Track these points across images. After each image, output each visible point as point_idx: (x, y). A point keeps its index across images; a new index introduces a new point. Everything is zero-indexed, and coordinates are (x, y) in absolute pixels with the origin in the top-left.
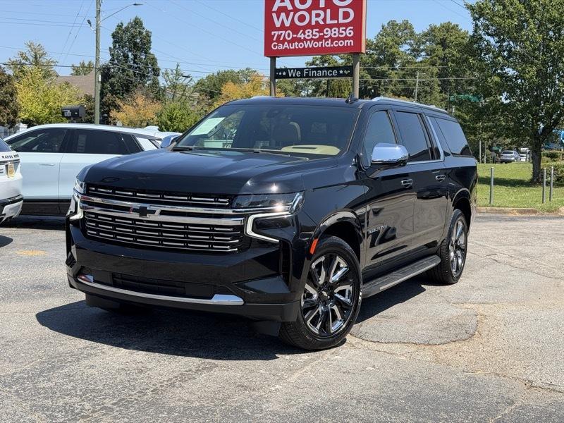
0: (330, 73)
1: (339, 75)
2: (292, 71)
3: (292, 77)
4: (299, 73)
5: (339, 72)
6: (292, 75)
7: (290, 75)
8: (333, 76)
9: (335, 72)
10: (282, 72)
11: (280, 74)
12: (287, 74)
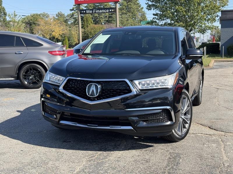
0: (105, 11)
1: (109, 12)
2: (88, 10)
3: (88, 13)
4: (91, 12)
5: (109, 11)
6: (88, 12)
7: (87, 12)
8: (107, 12)
9: (107, 11)
10: (83, 11)
11: (83, 12)
12: (86, 12)
